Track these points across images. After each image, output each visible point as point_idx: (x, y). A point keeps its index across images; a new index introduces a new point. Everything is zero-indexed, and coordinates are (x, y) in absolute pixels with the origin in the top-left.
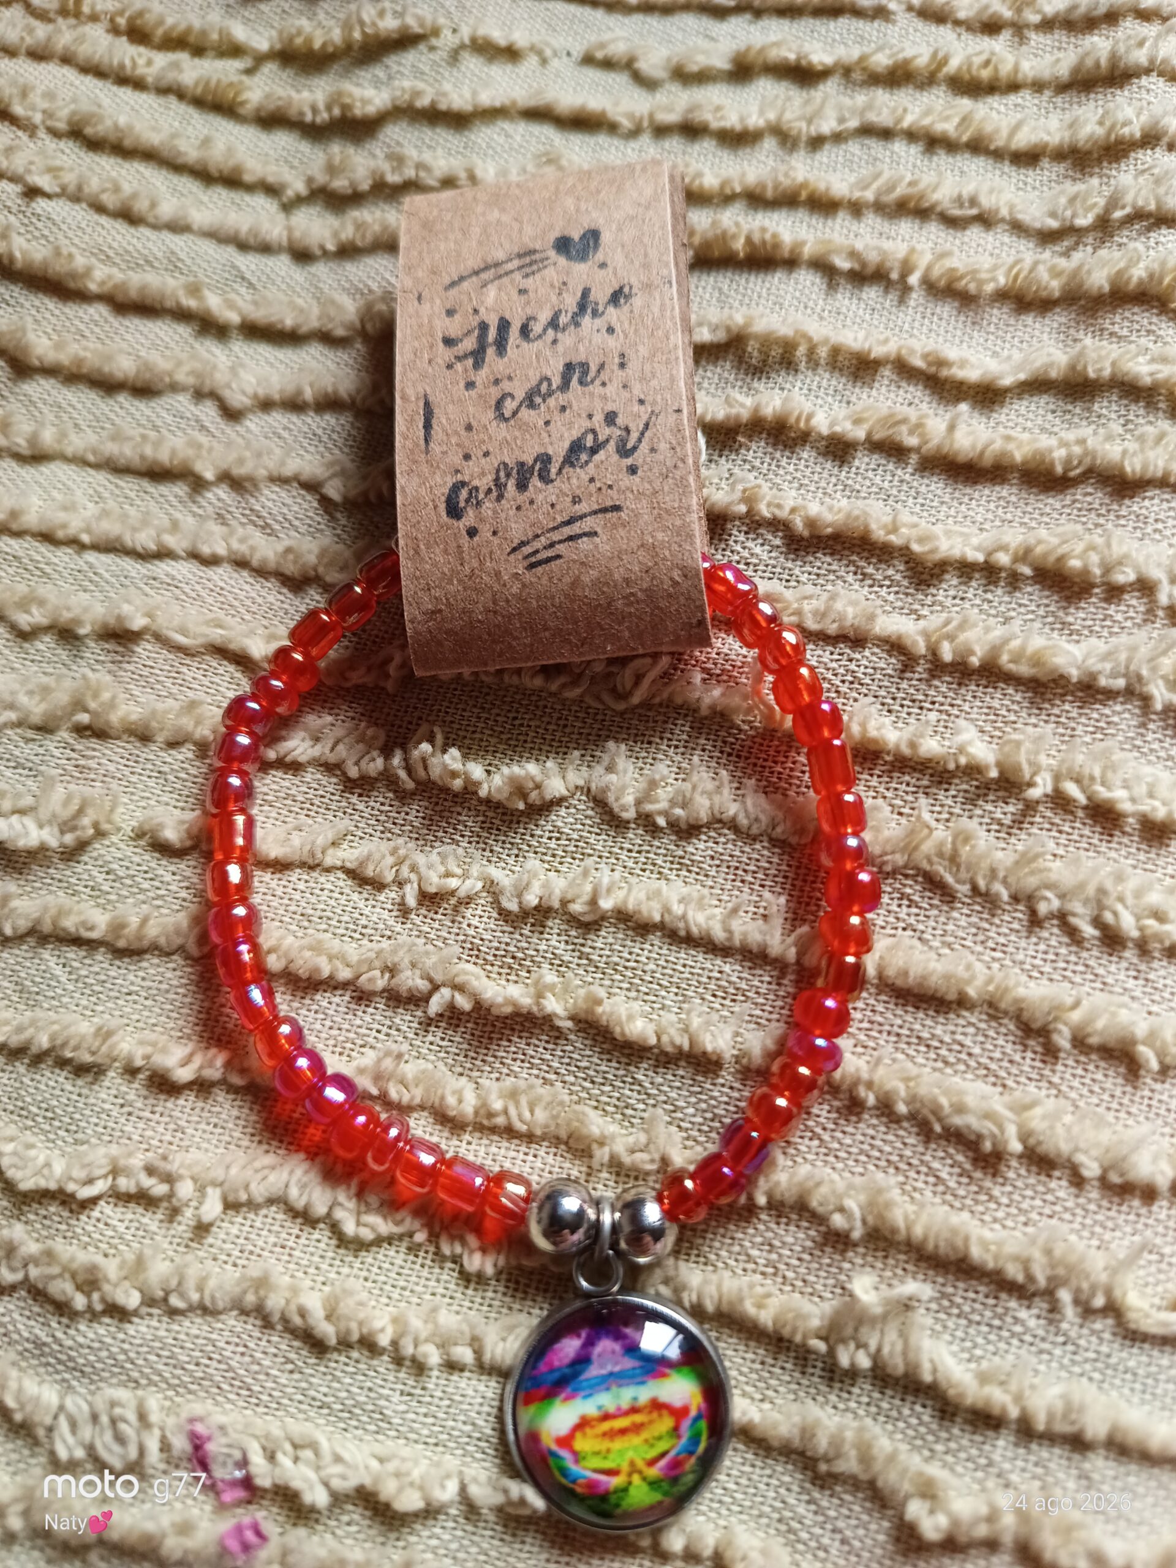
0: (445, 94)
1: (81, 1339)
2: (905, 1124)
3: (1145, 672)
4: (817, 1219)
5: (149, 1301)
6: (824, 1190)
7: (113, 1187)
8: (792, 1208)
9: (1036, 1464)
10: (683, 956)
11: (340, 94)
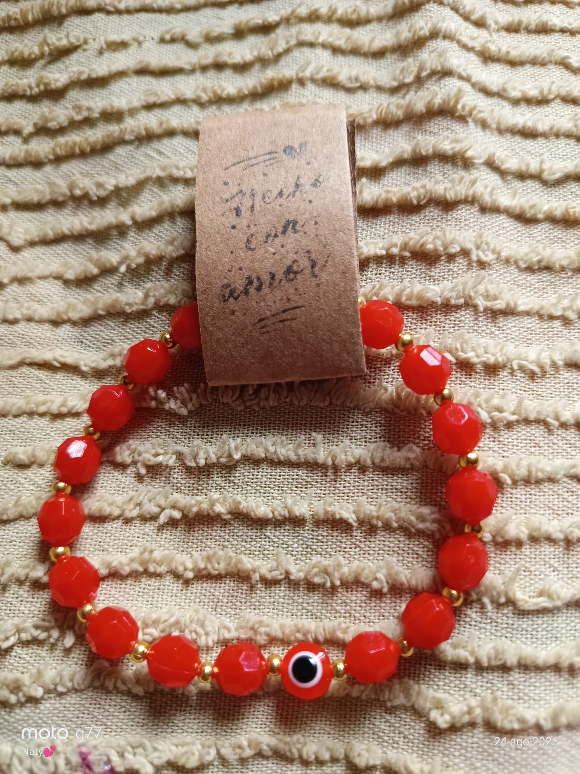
0: (93, 70)
1: (18, 717)
2: (398, 532)
3: (472, 294)
4: (365, 586)
5: (48, 691)
6: (366, 571)
7: (19, 639)
8: (352, 583)
9: (487, 683)
10: (278, 471)
11: (42, 78)
